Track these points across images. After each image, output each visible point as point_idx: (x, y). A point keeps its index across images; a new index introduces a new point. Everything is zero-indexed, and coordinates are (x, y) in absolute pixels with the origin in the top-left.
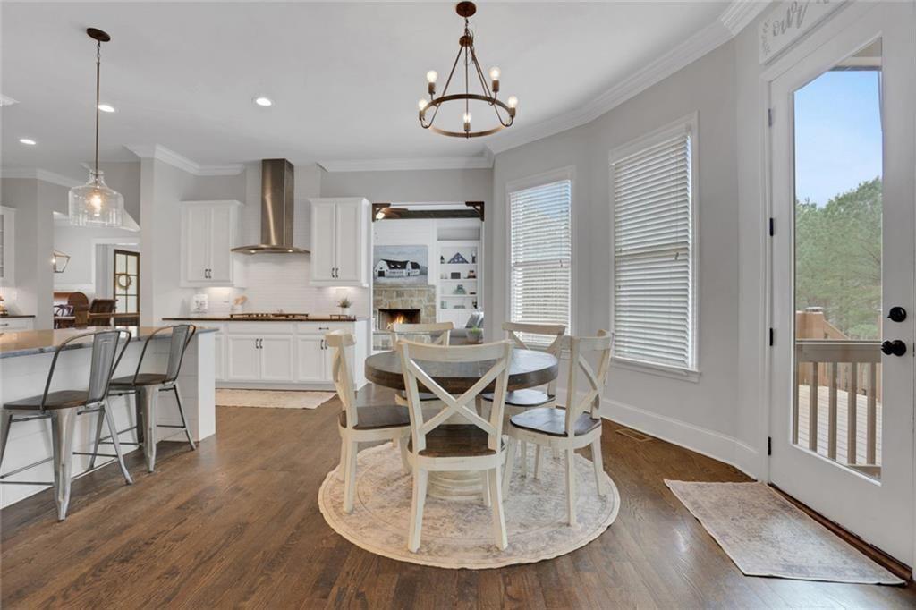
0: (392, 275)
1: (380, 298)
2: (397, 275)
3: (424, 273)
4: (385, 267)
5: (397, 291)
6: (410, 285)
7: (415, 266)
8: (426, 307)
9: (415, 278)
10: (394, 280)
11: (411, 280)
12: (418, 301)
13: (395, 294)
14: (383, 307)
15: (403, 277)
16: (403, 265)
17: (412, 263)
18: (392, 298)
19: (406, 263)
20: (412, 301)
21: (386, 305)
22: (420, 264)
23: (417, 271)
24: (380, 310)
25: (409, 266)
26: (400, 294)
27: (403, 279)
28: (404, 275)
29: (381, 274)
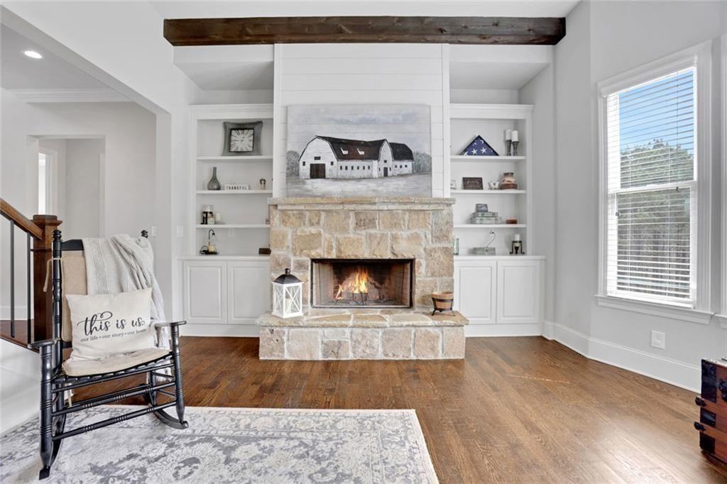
0: (343, 173)
1: (313, 230)
2: (356, 173)
3: (423, 170)
4: (327, 156)
5: (357, 214)
6: (390, 199)
7: (402, 152)
8: (429, 253)
9: (401, 182)
10: (350, 188)
11: (392, 185)
12: (409, 239)
13: (352, 221)
14: (321, 253)
15: (370, 178)
16: (372, 150)
17: (393, 145)
18: (344, 229)
19: (379, 144)
20: (395, 238)
21: (330, 247)
22: (414, 150)
23: (407, 166)
24: (314, 260)
25: (386, 152)
26: (364, 222)
27: (372, 185)
28: (375, 174)
29: (318, 171)
